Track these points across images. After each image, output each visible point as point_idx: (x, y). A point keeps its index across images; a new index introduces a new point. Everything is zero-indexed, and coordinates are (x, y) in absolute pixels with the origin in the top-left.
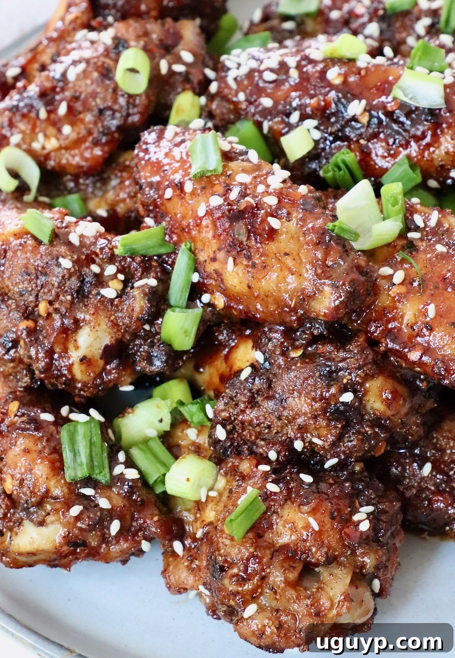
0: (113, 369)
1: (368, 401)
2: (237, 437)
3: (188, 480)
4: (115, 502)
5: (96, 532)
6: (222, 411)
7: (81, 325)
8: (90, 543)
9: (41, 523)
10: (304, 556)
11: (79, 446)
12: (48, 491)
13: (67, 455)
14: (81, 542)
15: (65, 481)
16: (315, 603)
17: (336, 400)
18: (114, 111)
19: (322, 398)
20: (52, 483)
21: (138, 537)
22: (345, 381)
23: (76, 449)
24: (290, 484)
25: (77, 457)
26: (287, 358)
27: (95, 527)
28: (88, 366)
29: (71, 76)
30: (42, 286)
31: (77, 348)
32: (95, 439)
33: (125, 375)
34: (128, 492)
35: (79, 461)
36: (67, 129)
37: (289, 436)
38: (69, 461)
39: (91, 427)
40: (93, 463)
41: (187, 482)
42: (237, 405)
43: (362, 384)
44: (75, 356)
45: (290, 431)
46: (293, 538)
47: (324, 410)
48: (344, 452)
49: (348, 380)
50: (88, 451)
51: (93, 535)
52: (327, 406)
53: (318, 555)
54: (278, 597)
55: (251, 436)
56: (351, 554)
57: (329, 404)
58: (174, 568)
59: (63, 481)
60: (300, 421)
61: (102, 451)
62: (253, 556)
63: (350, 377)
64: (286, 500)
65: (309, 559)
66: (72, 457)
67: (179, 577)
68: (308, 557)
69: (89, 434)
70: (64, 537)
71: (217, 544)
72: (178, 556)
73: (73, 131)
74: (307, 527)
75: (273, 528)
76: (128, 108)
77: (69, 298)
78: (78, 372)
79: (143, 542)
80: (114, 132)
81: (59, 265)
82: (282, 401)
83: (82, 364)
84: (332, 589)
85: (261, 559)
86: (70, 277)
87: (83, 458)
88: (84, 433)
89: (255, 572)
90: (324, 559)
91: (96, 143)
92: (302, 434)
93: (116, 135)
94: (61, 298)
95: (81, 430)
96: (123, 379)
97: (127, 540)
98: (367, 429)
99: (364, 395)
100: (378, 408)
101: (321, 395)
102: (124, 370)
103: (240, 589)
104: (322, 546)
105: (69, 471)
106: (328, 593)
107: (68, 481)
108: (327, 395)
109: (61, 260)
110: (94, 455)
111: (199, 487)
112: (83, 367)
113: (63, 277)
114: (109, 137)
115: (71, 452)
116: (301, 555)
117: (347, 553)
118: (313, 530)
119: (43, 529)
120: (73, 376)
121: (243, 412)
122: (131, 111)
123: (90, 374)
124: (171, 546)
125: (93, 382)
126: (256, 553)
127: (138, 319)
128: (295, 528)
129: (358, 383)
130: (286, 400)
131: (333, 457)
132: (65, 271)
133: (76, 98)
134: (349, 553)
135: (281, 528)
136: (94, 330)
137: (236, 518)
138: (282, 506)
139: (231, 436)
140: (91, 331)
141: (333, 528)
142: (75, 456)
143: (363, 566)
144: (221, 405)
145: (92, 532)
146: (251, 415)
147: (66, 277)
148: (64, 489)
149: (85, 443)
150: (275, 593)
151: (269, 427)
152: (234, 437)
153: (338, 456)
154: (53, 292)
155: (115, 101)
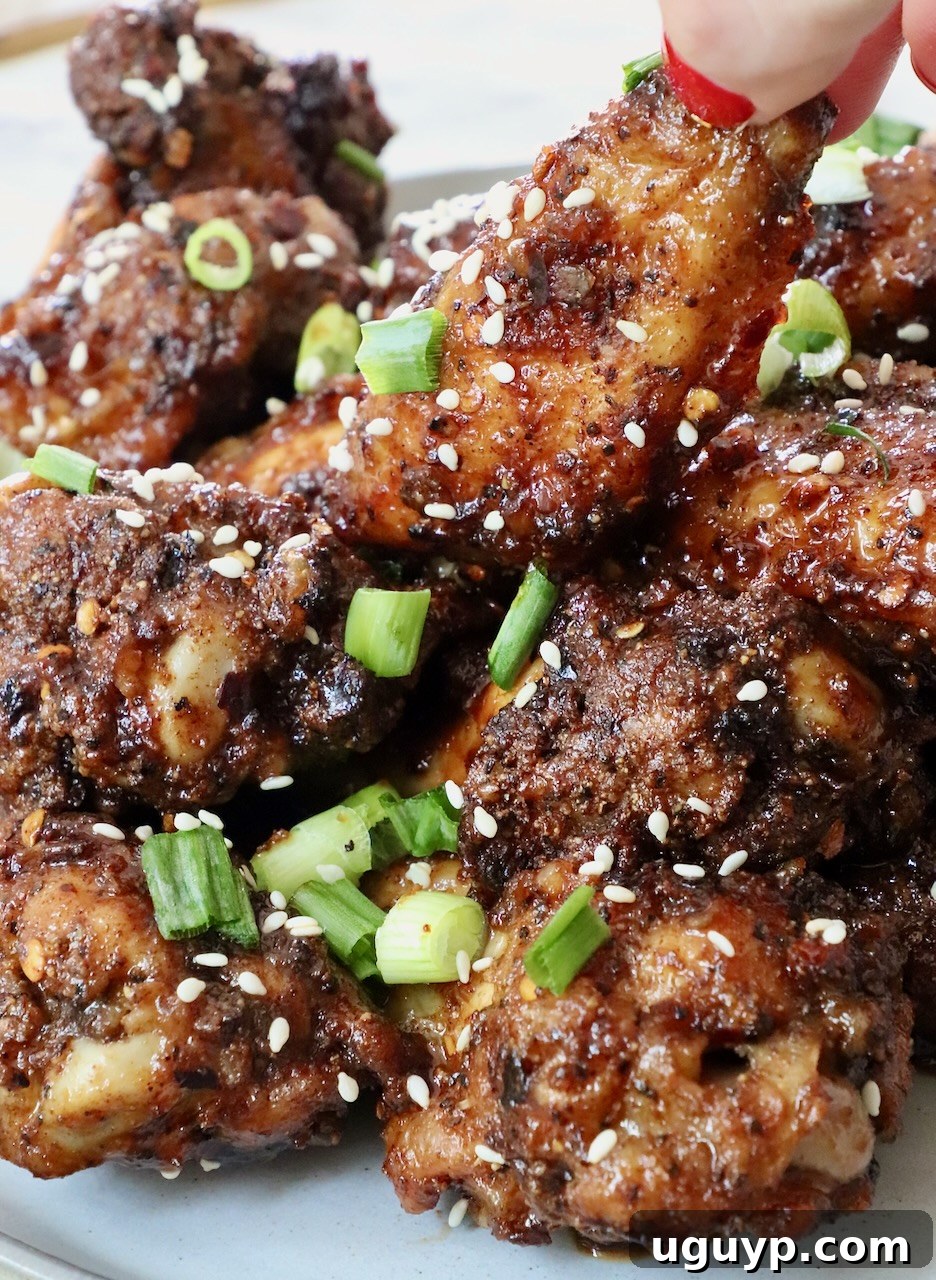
0: (247, 732)
1: (800, 702)
2: (522, 835)
3: (427, 928)
4: (272, 982)
5: (237, 1044)
6: (483, 784)
7: (173, 632)
8: (225, 1077)
9: (116, 1033)
10: (709, 1020)
11: (183, 876)
12: (123, 963)
13: (159, 890)
14: (205, 1072)
15: (161, 939)
16: (748, 1104)
17: (730, 698)
18: (187, 340)
19: (700, 697)
20: (132, 943)
21: (330, 1065)
22: (744, 659)
23: (178, 879)
24: (655, 886)
25: (182, 895)
26: (612, 641)
27: (235, 1031)
28: (194, 722)
29: (91, 294)
30: (83, 573)
31: (168, 679)
32: (216, 861)
33: (271, 751)
34: (299, 961)
35: (186, 900)
36: (90, 397)
37: (635, 809)
38: (164, 899)
39: (206, 841)
40: (218, 903)
41: (425, 934)
42: (512, 764)
43: (781, 665)
44: (164, 697)
45: (635, 796)
46: (678, 983)
47: (706, 726)
48: (758, 835)
49: (750, 657)
50: (205, 879)
51: (232, 1052)
52: (711, 716)
53: (739, 1013)
54: (661, 1108)
55: (550, 828)
56: (811, 1012)
57: (716, 711)
58: (413, 1134)
59: (155, 941)
60: (656, 762)
61: (235, 881)
62: (596, 1017)
63: (755, 652)
64: (651, 919)
65: (720, 1026)
66: (171, 891)
67: (428, 1146)
68: (717, 1020)
69: (202, 851)
70: (168, 1059)
71: (510, 1026)
72: (419, 1108)
73: (102, 397)
74: (708, 952)
75: (629, 975)
76: (214, 330)
77: (142, 585)
78: (172, 737)
79: (342, 1077)
80: (189, 382)
81: (116, 524)
82: (612, 727)
83: (180, 717)
84: (781, 1076)
85: (614, 1021)
86: (142, 546)
87: (196, 891)
88: (193, 851)
89: (605, 1055)
90: (753, 1017)
91: (153, 413)
92: (664, 797)
93: (193, 389)
94: (125, 587)
95: (184, 847)
96: (268, 760)
97: (304, 1073)
98: (803, 775)
99: (789, 689)
100: (820, 718)
101: (697, 689)
102: (270, 736)
103: (575, 1099)
104: (746, 990)
105: (167, 916)
106: (773, 1086)
107: (166, 935)
108: (712, 688)
109: (120, 514)
110: (218, 889)
111: (452, 954)
112: (183, 726)
113: (127, 547)
114: (180, 396)
115: (167, 883)
116: (701, 1019)
117: (800, 1009)
118: (723, 956)
119: (119, 1047)
120: (163, 747)
121: (527, 775)
122: (220, 334)
123: (198, 742)
124: (403, 1089)
125: (205, 765)
126: (601, 1011)
127: (296, 602)
128: (680, 961)
129: (773, 663)
130: (619, 724)
131: (734, 848)
132: (131, 534)
133: (104, 334)
134: (805, 1010)
135: (650, 968)
136: (202, 641)
137: (550, 945)
138: (644, 931)
139: (508, 834)
140: (197, 641)
141: (762, 958)
142: (176, 890)
143: (840, 1034)
144: (478, 774)
145: (228, 1046)
146: (547, 774)
147: (133, 546)
148: (158, 955)
149: (195, 867)
150: (655, 1098)
151: (588, 794)
152: (514, 837)
153: (747, 847)
154: (108, 581)
155: (186, 316)
